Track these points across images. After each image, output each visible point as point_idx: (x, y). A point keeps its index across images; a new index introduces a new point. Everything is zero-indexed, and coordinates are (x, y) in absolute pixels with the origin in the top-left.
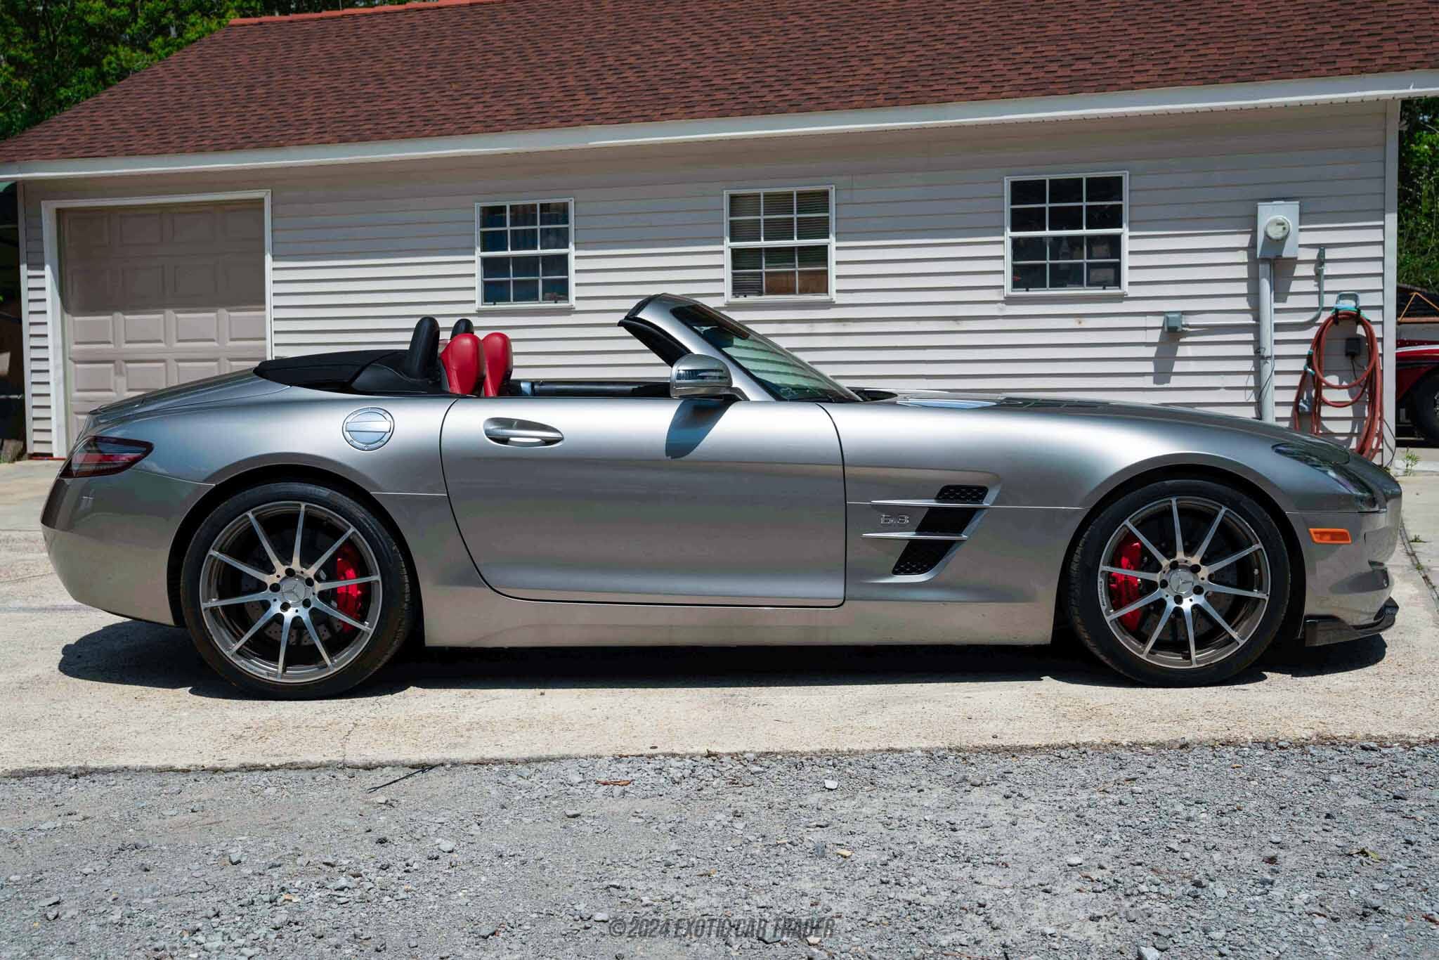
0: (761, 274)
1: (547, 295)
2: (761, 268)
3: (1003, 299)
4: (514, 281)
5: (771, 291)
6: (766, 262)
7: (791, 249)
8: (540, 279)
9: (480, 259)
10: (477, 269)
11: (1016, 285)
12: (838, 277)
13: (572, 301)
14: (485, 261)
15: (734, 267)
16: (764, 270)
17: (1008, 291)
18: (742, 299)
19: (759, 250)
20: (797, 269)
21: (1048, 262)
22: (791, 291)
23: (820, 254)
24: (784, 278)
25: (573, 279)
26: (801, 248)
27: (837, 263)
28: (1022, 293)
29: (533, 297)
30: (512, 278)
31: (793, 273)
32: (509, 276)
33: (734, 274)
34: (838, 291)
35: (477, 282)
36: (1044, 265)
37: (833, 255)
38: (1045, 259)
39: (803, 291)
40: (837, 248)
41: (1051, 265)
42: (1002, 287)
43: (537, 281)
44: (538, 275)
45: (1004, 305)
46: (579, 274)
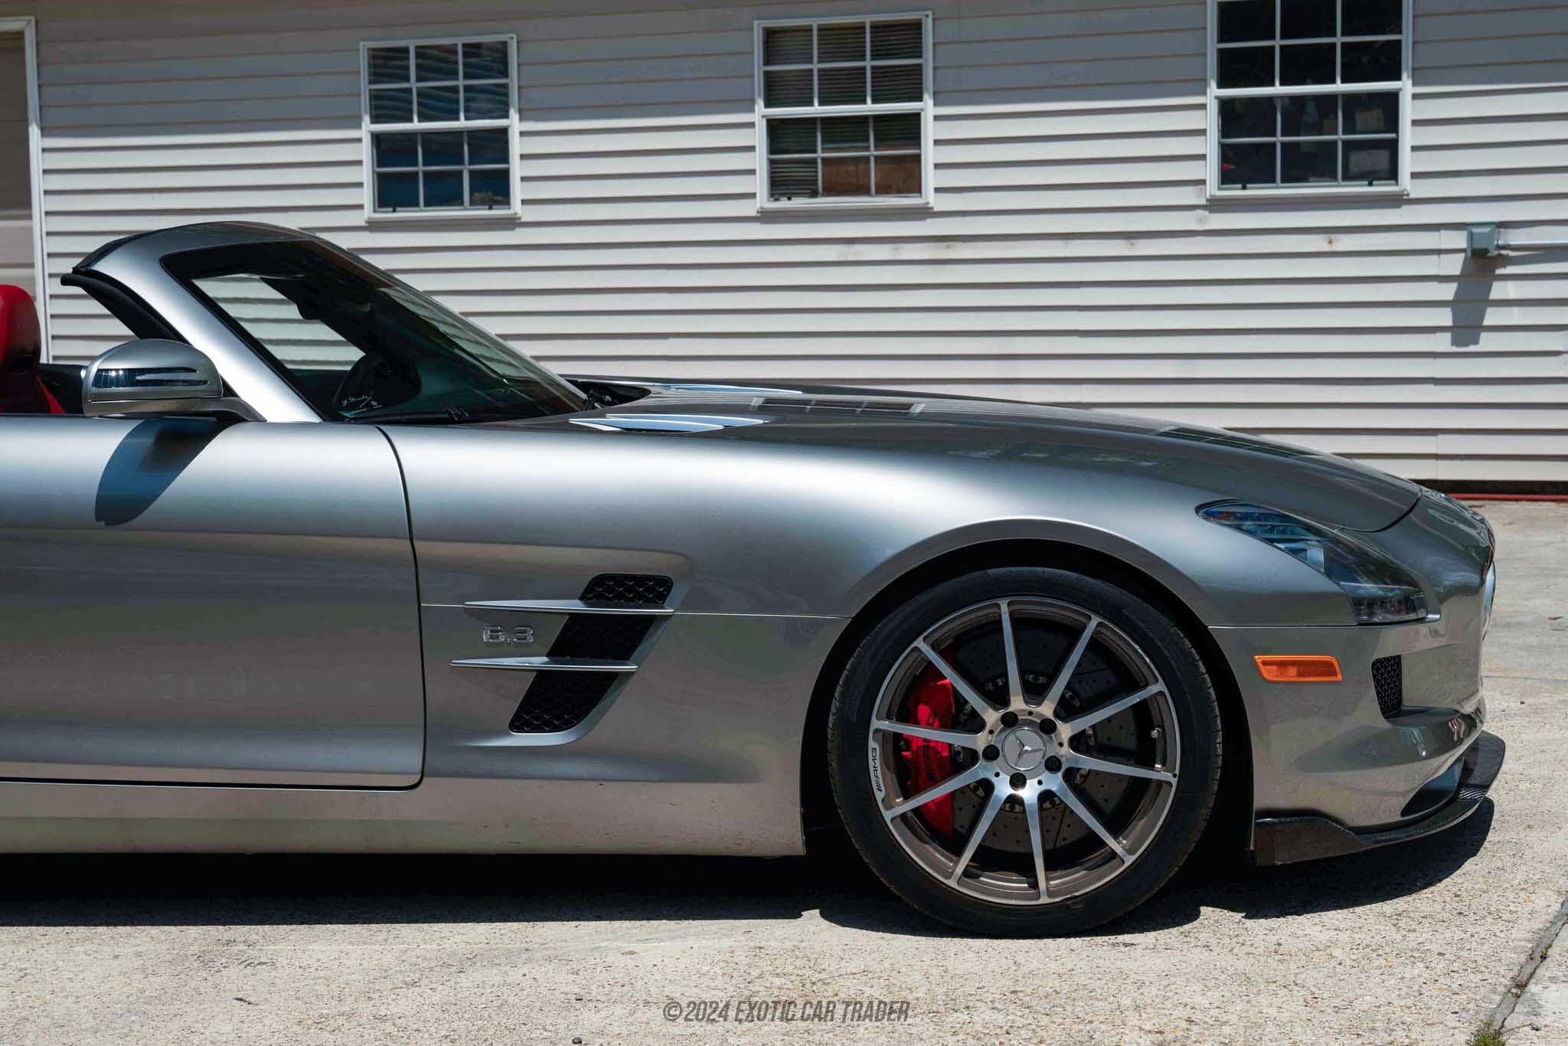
0: (814, 161)
1: (477, 195)
2: (815, 151)
3: (1203, 202)
4: (425, 173)
5: (830, 190)
6: (823, 142)
7: (863, 120)
8: (466, 169)
9: (369, 136)
10: (365, 152)
11: (1226, 178)
12: (937, 166)
13: (516, 208)
14: (377, 139)
15: (772, 150)
16: (820, 154)
17: (1213, 188)
18: (784, 204)
19: (811, 122)
20: (873, 152)
21: (1279, 139)
22: (862, 190)
23: (908, 128)
24: (852, 168)
25: (517, 169)
26: (879, 119)
27: (937, 142)
28: (1235, 192)
29: (455, 199)
30: (421, 168)
31: (867, 159)
32: (416, 164)
33: (771, 162)
34: (937, 190)
35: (365, 174)
36: (1274, 145)
37: (930, 131)
38: (1274, 134)
39: (883, 190)
40: (937, 118)
41: (1283, 144)
42: (1203, 182)
43: (460, 174)
44: (461, 162)
45: (1206, 213)
46: (525, 162)
